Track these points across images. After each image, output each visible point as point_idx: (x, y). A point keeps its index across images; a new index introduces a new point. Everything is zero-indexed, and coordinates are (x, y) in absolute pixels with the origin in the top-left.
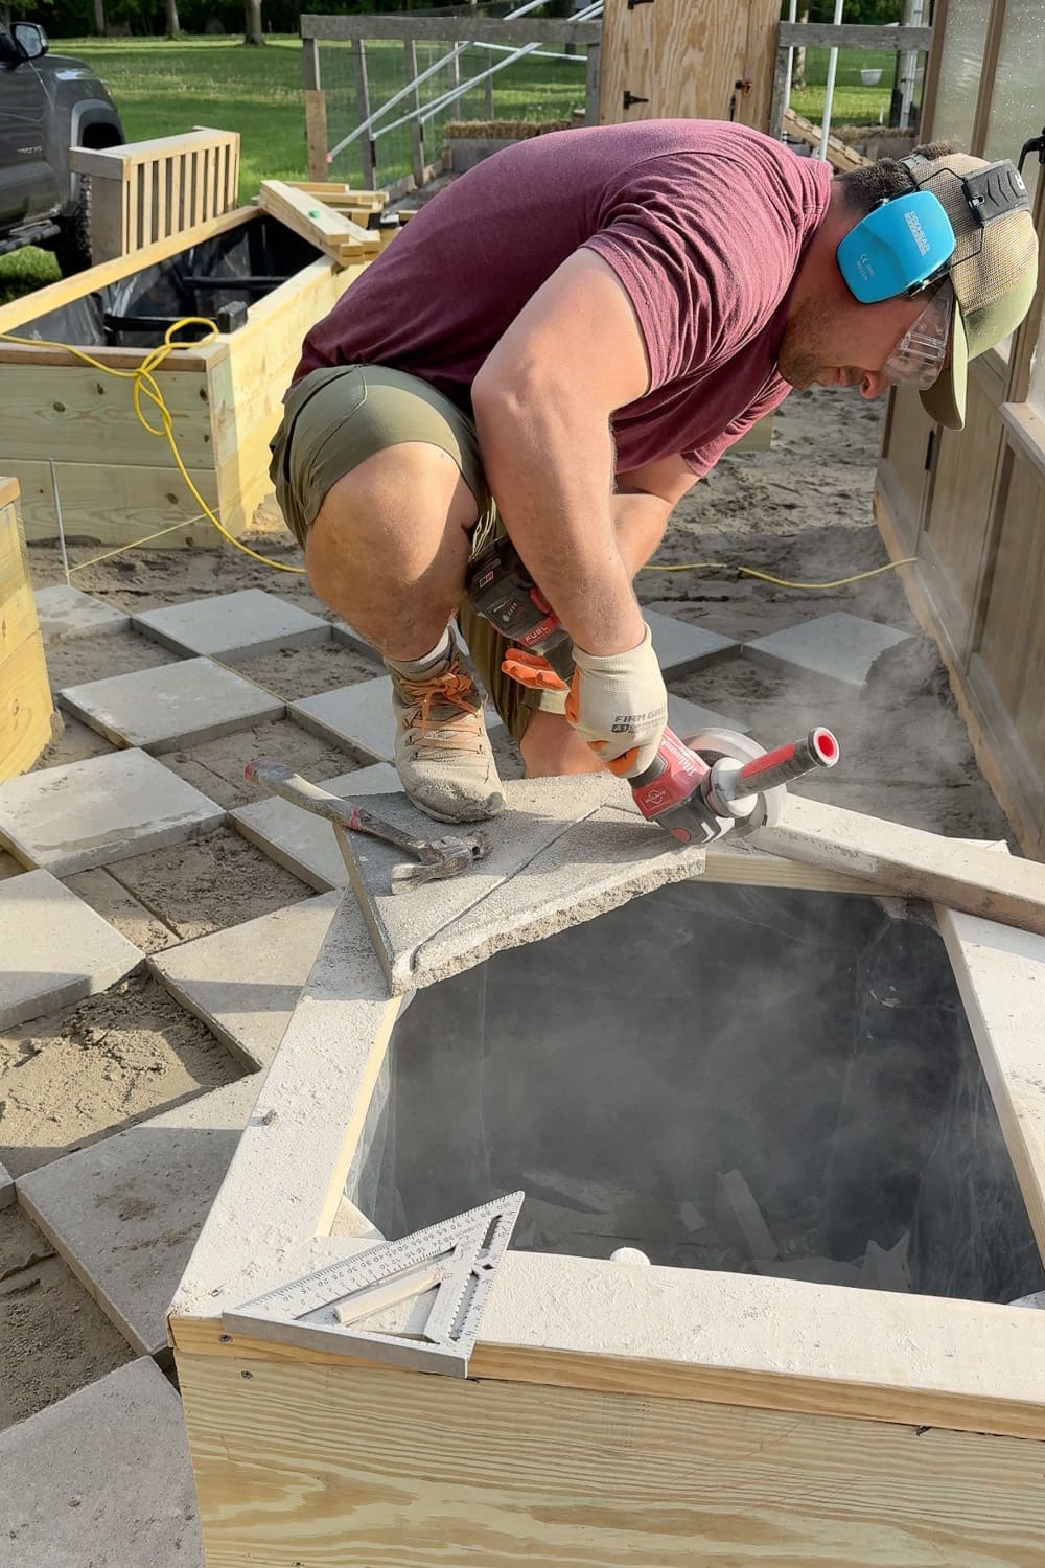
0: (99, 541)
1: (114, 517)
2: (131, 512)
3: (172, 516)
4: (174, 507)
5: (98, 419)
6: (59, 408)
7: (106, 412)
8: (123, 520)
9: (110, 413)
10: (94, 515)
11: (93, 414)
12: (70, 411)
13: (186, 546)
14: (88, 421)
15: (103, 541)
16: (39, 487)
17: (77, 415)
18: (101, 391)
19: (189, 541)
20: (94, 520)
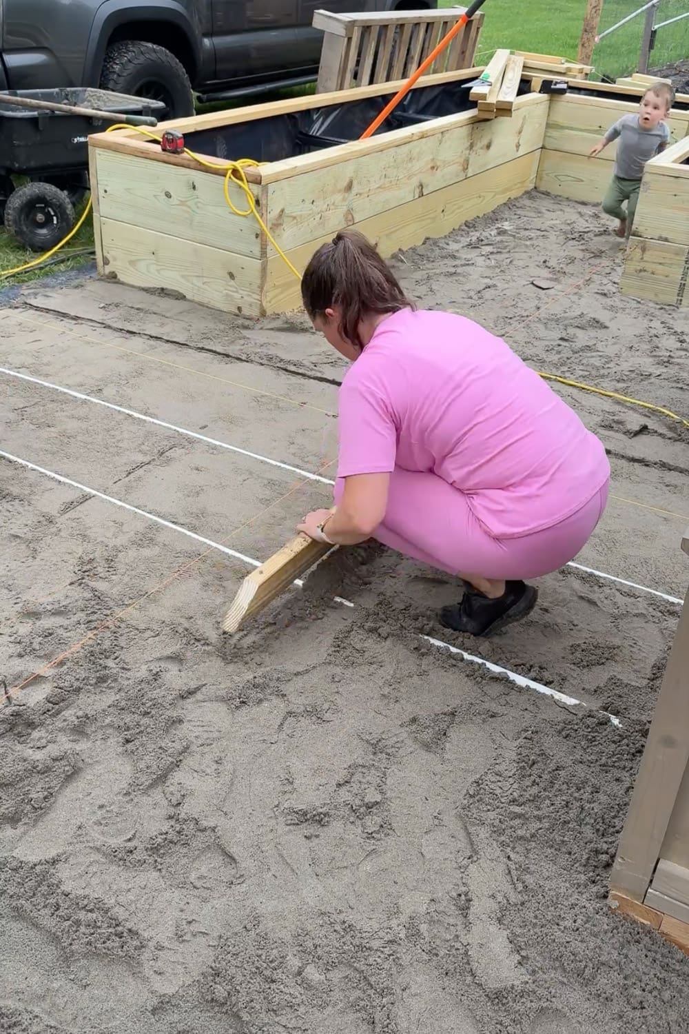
0: (185, 297)
1: (195, 280)
2: (205, 280)
3: (230, 288)
4: (232, 282)
5: (189, 207)
6: (168, 195)
7: (196, 204)
8: (200, 284)
9: (199, 205)
10: (183, 276)
11: (188, 203)
12: (174, 200)
13: (237, 312)
14: (184, 208)
15: (187, 297)
16: (153, 249)
17: (178, 202)
18: (194, 188)
19: (239, 309)
20: (182, 280)
